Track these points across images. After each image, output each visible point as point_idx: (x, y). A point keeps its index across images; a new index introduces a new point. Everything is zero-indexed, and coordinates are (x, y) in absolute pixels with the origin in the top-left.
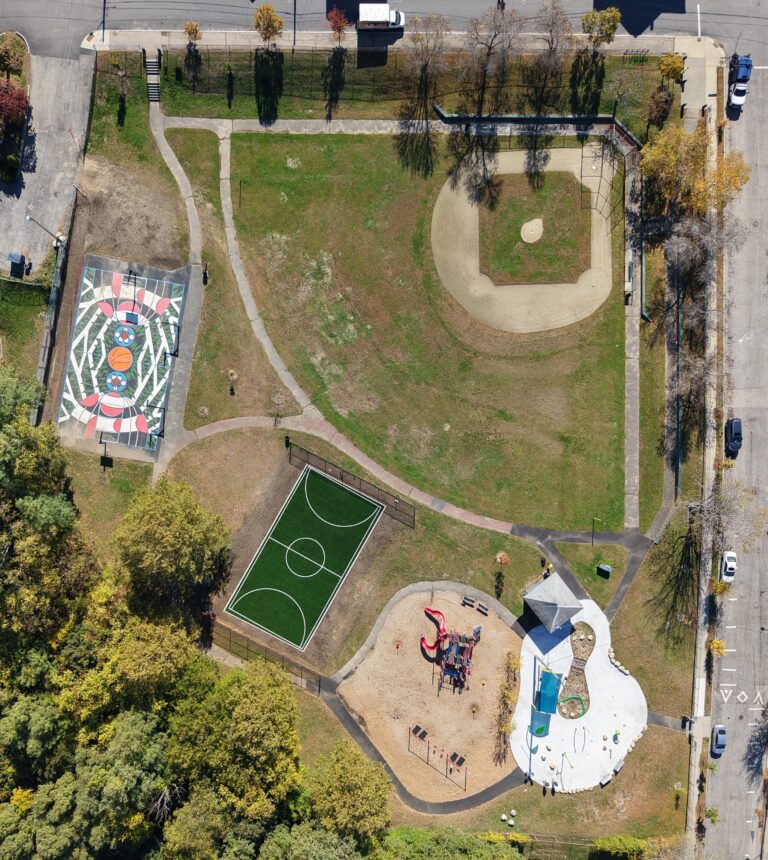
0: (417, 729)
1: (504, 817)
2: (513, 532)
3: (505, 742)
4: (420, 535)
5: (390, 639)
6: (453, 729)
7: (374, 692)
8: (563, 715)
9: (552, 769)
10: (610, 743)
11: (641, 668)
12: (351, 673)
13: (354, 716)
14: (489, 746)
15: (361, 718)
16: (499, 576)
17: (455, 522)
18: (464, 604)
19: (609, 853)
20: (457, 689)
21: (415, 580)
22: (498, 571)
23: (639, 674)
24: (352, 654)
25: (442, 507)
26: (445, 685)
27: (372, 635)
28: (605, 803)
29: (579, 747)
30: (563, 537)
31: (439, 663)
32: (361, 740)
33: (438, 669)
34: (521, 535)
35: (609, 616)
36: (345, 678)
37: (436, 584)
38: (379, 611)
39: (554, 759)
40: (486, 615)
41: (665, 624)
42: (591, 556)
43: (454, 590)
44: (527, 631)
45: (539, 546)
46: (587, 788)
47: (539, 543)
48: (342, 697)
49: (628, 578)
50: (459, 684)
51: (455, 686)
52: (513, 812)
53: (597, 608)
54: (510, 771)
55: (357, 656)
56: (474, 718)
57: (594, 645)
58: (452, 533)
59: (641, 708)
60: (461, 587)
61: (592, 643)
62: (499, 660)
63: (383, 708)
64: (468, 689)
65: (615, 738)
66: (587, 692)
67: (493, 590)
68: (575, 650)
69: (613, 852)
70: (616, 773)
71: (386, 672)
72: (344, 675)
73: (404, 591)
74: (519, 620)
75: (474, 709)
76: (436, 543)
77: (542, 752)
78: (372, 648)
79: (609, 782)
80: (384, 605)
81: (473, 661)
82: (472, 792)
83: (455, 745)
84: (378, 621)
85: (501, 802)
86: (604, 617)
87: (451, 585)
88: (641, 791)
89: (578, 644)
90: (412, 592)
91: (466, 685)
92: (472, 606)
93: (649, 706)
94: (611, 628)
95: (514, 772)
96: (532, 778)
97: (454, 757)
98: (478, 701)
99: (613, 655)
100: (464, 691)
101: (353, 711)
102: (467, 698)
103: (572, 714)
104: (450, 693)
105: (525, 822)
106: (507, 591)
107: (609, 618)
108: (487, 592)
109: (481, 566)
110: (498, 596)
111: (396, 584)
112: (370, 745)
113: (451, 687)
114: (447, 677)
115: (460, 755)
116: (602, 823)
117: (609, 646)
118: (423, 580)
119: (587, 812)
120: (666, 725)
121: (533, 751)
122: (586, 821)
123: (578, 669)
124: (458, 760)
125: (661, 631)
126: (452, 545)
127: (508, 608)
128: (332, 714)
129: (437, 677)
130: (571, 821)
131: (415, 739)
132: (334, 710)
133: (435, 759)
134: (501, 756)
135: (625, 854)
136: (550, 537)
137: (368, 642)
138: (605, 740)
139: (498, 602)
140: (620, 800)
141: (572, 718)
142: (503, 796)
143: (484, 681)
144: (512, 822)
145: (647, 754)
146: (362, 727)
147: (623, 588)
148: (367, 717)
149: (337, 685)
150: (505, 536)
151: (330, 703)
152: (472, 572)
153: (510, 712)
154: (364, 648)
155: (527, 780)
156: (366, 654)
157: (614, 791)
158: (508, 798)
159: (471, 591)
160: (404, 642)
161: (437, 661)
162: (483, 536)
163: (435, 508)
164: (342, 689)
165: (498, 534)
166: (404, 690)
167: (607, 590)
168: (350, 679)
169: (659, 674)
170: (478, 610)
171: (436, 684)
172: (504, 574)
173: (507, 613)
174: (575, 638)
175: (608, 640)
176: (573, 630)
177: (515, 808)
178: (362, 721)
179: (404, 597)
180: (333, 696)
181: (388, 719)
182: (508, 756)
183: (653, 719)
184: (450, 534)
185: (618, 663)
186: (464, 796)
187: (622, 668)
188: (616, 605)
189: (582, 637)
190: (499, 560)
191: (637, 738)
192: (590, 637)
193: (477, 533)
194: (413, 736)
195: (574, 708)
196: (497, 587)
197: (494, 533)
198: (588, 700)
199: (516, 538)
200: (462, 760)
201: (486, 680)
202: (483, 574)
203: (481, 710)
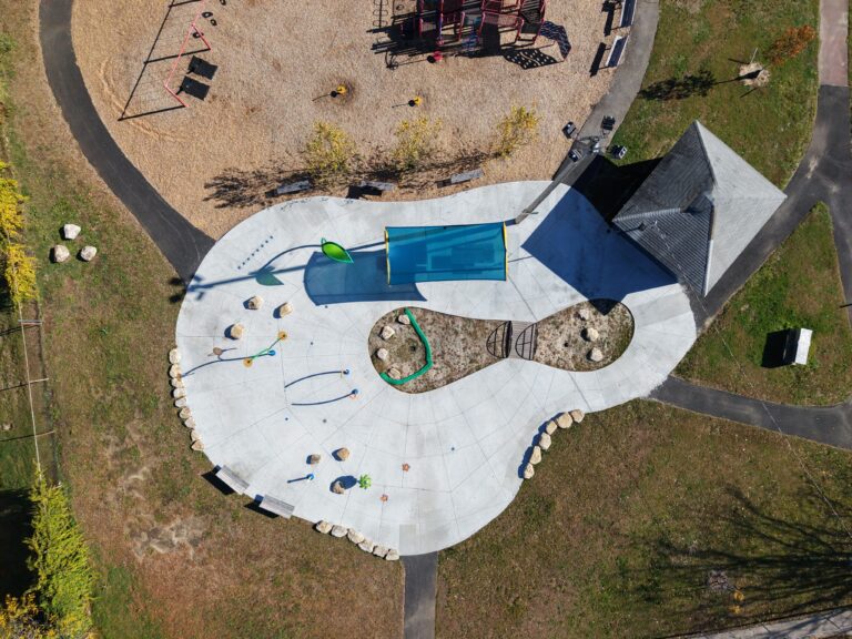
1: (72, 231)
2: (826, 90)
3: (272, 194)
6: (279, 51)
8: (378, 332)
9: (228, 334)
10: (329, 471)
11: (549, 507)
14: (255, 154)
16: (703, 83)
19: (31, 532)
20: (384, 37)
22: (716, 76)
23: (531, 504)
28: (167, 493)
29: (300, 392)
30: (842, 223)
34: (823, 115)
35: (668, 389)
39: (254, 332)
40: (594, 70)
41: (685, 552)
42: (814, 307)
44: (578, 186)
45: (804, 169)
46: (196, 435)
47: (813, 164)
49: (782, 418)
50: (399, 40)
52: (90, 252)
53: (680, 355)
54: (198, 222)
56: (317, 100)
57: (579, 368)
59: (441, 532)
61: (586, 363)
64: (390, 66)
65: (347, 482)
66: (450, 380)
67: (661, 76)
68: (554, 321)
69: (34, 543)
70: (255, 505)
74: (599, 157)
75: (342, 93)
77: (267, 296)
79: (226, 490)
82: (124, 138)
83: (236, 68)
85: (111, 215)
86: (659, 378)
88: (220, 582)
89: (571, 328)
91: (400, 58)
92: (607, 31)
93: (450, 551)
94: (635, 403)
95: (198, 233)
96: (190, 297)
97: (201, 67)
98: (364, 99)
99: (566, 423)
100: (380, 59)
102: (368, 69)
103: (384, 354)
104: (370, 20)
105: (72, 291)
106: (669, 114)
107: (660, 392)
108: (654, 59)
109: (719, 29)
110: (648, 94)
113: (388, 21)
115: (213, 83)
116: (110, 497)
117: (585, 410)
119: (132, 451)
120: (410, 610)
121: (265, 275)
122: (109, 452)
123: (503, 341)
124: (198, 78)
125: (664, 544)
130: (100, 415)
134: (234, 193)
135: (33, 577)
136: (835, 189)
138: (337, 455)
139: (633, 93)
140: (182, 531)
141: (375, 357)
142: (128, 217)
143: (420, 101)
144: (63, 253)
145: (321, 575)
147: (749, 411)
150: (810, 73)
152: (696, 8)
155: (182, 284)
157: (203, 510)
158: (124, 232)
159: (648, 18)
162: (796, 18)
165: (812, 54)
167: (735, 369)
169: (544, 558)
170: (602, 48)
172: (713, 93)
174: (586, 313)
175: (599, 404)
176: (604, 305)
177: (101, 257)
182: (236, 211)
183: (419, 570)
185: (546, 442)
186: (107, 117)
187: (537, 457)
188: (698, 402)
189: (594, 333)
190: (745, 70)
191: (358, 537)
192: (597, 355)
195: (400, 355)
196: (672, 83)
197: (812, 46)
198: (431, 386)
199: (813, 102)
200: (200, 91)
201: (426, 108)
202: (699, 40)
203: (346, 113)
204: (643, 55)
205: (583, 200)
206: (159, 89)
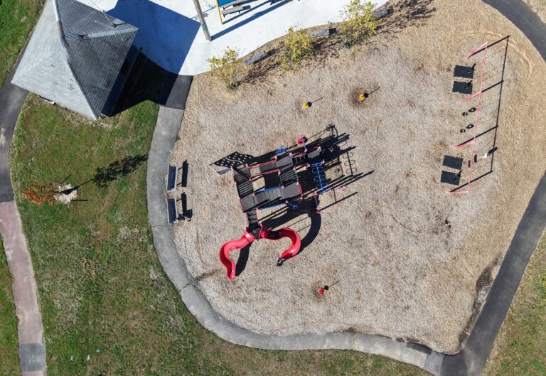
0: (446, 178)
2: (8, 197)
4: (106, 358)
5: (317, 309)
6: (414, 115)
7: (423, 285)
12: (415, 345)
13: (483, 297)
14: (408, 39)
15: (479, 285)
16: (103, 178)
17: (48, 309)
18: (188, 214)
20: (342, 146)
21: (193, 322)
22: (94, 185)
24: (379, 359)
25: (33, 347)
26: (346, 171)
27: (329, 345)
31: (314, 202)
32: (517, 263)
33: (325, 199)
34: (5, 178)
36: (427, 350)
37: (179, 282)
38: (281, 355)
40: (185, 165)
43: (173, 244)
44: (174, 76)
45: (8, 134)
48: (462, 337)
50: (330, 148)
51: (339, 152)
55: (379, 349)
56: (377, 88)
58: (70, 303)
60: (161, 236)
62: (250, 101)
63: (443, 256)
64: (332, 127)
67: (135, 175)
71: (379, 286)
72: (423, 355)
73: (222, 333)
74: (163, 101)
75: (360, 97)
76: (105, 323)
78: (351, 331)
80: (266, 353)
81: (278, 145)
83: (438, 94)
84: (299, 346)
87: (165, 254)
90: (217, 316)
91: (325, 135)
92: (184, 197)
97: (464, 89)
98: (343, 97)
100: (341, 130)
101: (476, 305)
102: (348, 120)
104: (355, 156)
106: (122, 149)
108: (143, 185)
109: (101, 221)
110: (141, 159)
111: (217, 353)
112: (516, 243)
113: (343, 158)
114: (330, 174)
115: (452, 79)
118: (183, 309)
124: (464, 79)
126: (94, 291)
127: (151, 133)
128: (501, 338)
129: (340, 192)
131: (467, 174)
132: (491, 339)
133: (483, 120)
137: (344, 344)
139: (151, 156)
143: (304, 107)
146: (495, 273)
148: (471, 274)
149: (446, 356)
150: (24, 207)
151: (483, 354)
152: (123, 231)
153: (333, 31)
154: (359, 346)
156: (367, 336)
159: (157, 213)
160: (309, 282)
161: (311, 208)
162: (46, 244)
163: (41, 359)
164: (450, 344)
165: (26, 222)
166: (392, 238)
168: (423, 340)
170: (184, 183)
171: (353, 187)
172: (93, 173)
173: (162, 130)
178: (484, 279)
179: (232, 325)
180: (469, 352)
181: (457, 238)
184: (75, 305)
186: (518, 35)
190: (73, 195)
193: (44, 261)
194: (465, 178)
196: (125, 172)
197: (29, 232)
199: (15, 186)
200: (460, 71)
201: (298, 104)
202: (114, 208)
203: (355, 83)
204: (152, 186)
205: (166, 66)
206: (488, 64)
